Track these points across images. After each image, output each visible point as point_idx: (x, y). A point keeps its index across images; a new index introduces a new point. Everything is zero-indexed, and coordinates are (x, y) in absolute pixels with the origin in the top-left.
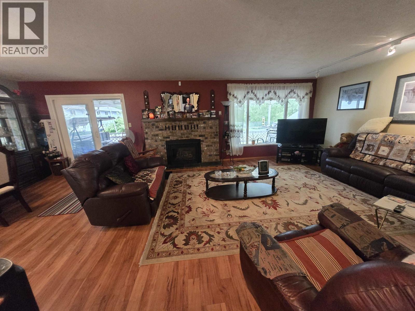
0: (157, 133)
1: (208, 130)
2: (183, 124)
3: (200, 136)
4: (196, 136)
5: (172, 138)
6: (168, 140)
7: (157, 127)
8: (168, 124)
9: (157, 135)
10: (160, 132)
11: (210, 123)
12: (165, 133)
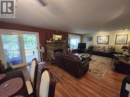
0: (51, 47)
1: (65, 46)
2: (59, 44)
3: (63, 48)
4: (62, 48)
5: (56, 49)
6: (55, 50)
7: (52, 46)
8: (55, 44)
9: (51, 48)
10: (52, 47)
11: (65, 44)
12: (54, 47)
